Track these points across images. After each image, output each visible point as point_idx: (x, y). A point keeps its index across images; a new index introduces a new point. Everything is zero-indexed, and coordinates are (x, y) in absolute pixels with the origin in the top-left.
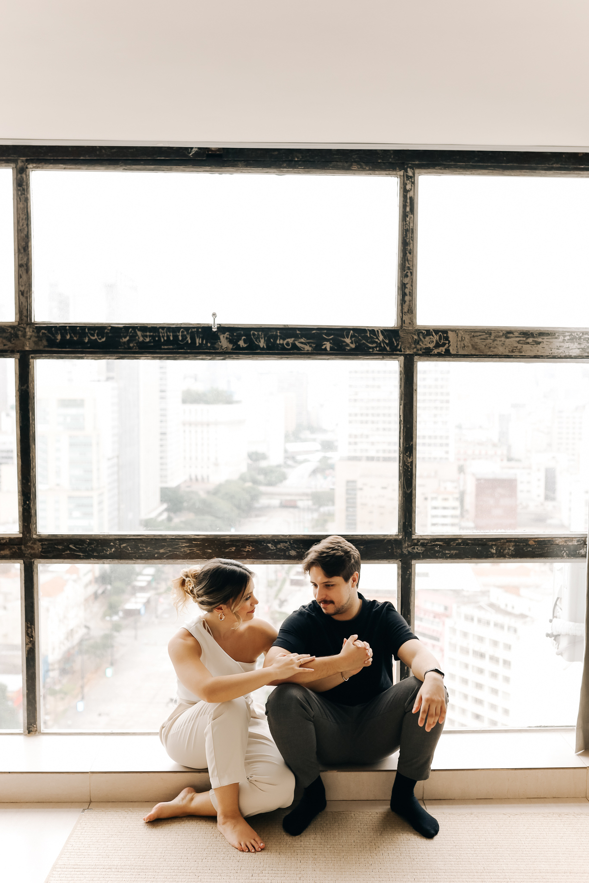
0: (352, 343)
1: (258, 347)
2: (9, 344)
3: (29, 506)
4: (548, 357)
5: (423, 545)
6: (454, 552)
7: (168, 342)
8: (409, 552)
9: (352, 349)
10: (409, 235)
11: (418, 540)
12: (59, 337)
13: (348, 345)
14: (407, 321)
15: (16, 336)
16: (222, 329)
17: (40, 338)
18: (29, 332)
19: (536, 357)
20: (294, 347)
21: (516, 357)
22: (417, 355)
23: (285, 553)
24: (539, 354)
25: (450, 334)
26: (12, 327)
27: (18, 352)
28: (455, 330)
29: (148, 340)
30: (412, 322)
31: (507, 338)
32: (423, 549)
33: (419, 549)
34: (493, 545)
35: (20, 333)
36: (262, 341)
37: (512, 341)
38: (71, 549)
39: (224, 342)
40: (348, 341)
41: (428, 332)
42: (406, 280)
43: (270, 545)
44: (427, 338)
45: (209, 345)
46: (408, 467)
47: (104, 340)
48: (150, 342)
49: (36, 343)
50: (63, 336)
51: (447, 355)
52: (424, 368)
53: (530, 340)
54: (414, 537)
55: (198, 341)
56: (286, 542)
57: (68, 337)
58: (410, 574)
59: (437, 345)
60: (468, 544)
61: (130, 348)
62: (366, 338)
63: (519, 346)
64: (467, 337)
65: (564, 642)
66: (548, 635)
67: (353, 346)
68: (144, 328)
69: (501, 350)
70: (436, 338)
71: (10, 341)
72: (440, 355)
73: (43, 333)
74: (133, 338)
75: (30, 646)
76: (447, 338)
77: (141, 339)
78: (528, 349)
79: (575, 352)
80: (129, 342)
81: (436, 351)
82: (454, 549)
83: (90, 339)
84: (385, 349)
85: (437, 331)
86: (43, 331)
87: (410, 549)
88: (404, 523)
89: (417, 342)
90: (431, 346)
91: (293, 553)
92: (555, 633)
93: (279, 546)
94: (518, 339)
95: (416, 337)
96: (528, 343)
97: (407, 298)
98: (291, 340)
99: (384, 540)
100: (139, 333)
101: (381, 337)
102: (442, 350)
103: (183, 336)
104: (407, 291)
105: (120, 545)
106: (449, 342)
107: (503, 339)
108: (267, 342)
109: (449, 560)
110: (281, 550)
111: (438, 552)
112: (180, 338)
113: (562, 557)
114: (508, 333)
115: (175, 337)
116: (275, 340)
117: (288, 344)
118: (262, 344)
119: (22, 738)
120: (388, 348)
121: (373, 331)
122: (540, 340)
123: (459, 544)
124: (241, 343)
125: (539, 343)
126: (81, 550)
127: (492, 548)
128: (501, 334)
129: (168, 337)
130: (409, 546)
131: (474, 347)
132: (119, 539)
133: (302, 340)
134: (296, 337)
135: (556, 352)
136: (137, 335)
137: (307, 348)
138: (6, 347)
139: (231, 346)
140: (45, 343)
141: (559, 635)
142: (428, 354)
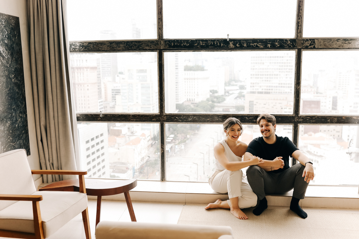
0: (278, 44)
1: (244, 46)
2: (156, 47)
3: (162, 103)
4: (354, 48)
5: (302, 118)
6: (314, 121)
7: (211, 45)
8: (297, 121)
9: (278, 47)
10: (301, 3)
11: (301, 117)
12: (173, 44)
13: (277, 45)
14: (299, 36)
15: (158, 44)
16: (231, 40)
17: (166, 45)
18: (162, 42)
19: (349, 48)
20: (257, 46)
21: (341, 49)
22: (303, 48)
23: (252, 121)
24: (350, 47)
25: (316, 41)
26: (156, 41)
27: (158, 50)
28: (318, 39)
29: (204, 44)
30: (301, 36)
31: (338, 41)
32: (303, 120)
33: (301, 120)
34: (329, 119)
35: (159, 43)
36: (245, 44)
37: (340, 43)
38: (176, 119)
39: (231, 45)
40: (277, 44)
41: (307, 40)
42: (299, 21)
43: (246, 118)
44: (307, 42)
45: (226, 46)
46: (298, 90)
47: (188, 45)
48: (205, 45)
49: (165, 46)
50: (174, 44)
51: (314, 48)
52: (306, 54)
53: (347, 42)
54: (299, 115)
55: (222, 45)
56: (252, 117)
57: (176, 44)
58: (297, 129)
59: (310, 45)
60: (319, 118)
61: (198, 48)
62: (283, 42)
63: (342, 44)
64: (322, 41)
65: (353, 156)
66: (347, 153)
67: (279, 46)
68: (203, 40)
69: (335, 46)
70: (310, 42)
71: (156, 46)
72: (311, 49)
73: (167, 43)
74: (199, 44)
75: (162, 151)
76: (314, 42)
77: (202, 44)
78: (346, 46)
80: (197, 45)
81: (310, 47)
82: (314, 120)
83: (183, 44)
84: (290, 47)
85: (310, 39)
86: (167, 42)
87: (297, 120)
88: (296, 110)
89: (303, 44)
90: (308, 45)
92: (350, 152)
93: (250, 118)
94: (342, 42)
95: (302, 42)
96: (346, 43)
97: (299, 27)
98: (256, 44)
99: (288, 116)
100: (201, 42)
101: (289, 42)
102: (313, 46)
103: (217, 43)
104: (300, 25)
105: (194, 117)
106: (315, 43)
107: (336, 42)
108: (247, 44)
109: (312, 124)
110: (250, 119)
111: (308, 121)
112: (216, 44)
113: (355, 123)
114: (338, 40)
115: (214, 43)
116: (250, 44)
117: (254, 45)
118: (245, 45)
119: (160, 182)
120: (292, 46)
121: (286, 40)
122: (351, 42)
123: (316, 118)
124: (238, 45)
125: (350, 43)
126: (180, 119)
127: (328, 120)
128: (335, 40)
129: (211, 43)
130: (297, 119)
131: (325, 45)
132: (193, 115)
133: (260, 44)
134: (258, 43)
135: (356, 47)
136: (200, 43)
137: (262, 46)
138: (154, 48)
139: (234, 46)
140: (168, 46)
141: (351, 153)
142: (307, 48)
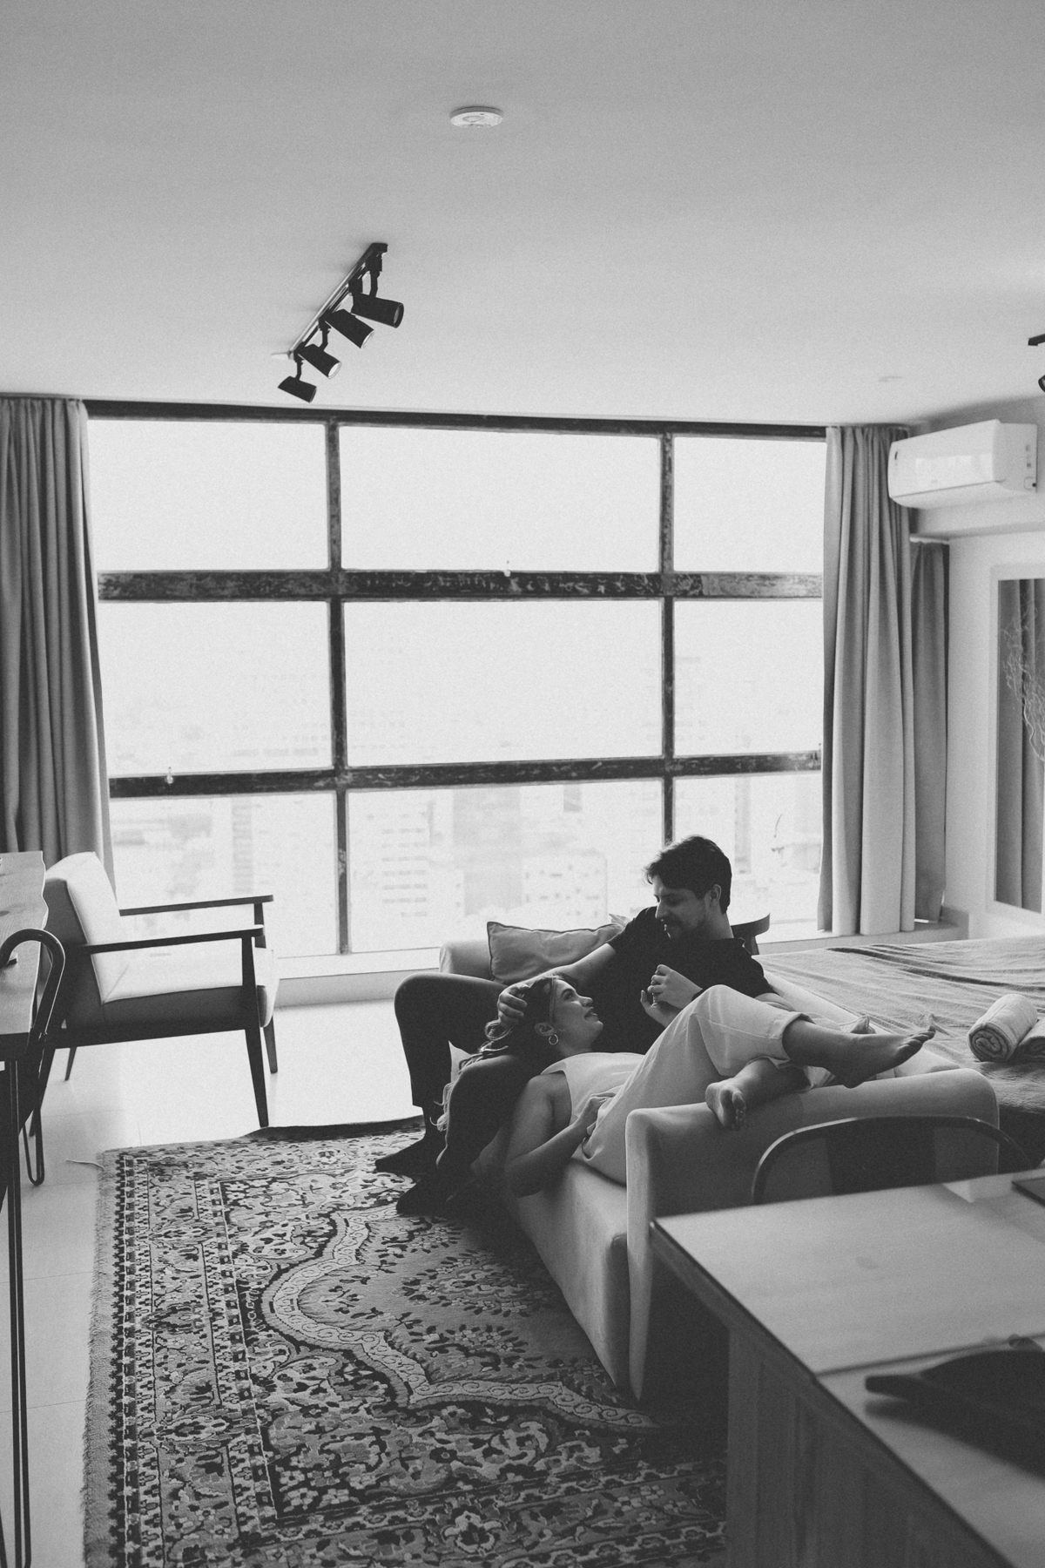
0: (622, 586)
1: (543, 590)
2: (323, 589)
3: (341, 739)
4: (780, 597)
5: (682, 763)
6: (707, 769)
7: (466, 586)
8: (670, 770)
9: (622, 592)
10: (668, 490)
11: (678, 760)
12: (369, 582)
13: (619, 588)
14: (667, 567)
15: (330, 582)
16: (514, 574)
17: (351, 584)
18: (341, 578)
19: (771, 597)
20: (574, 589)
21: (755, 597)
22: (676, 596)
23: (568, 775)
24: (774, 594)
25: (703, 578)
26: (325, 573)
27: (330, 596)
28: (707, 575)
29: (448, 584)
30: (671, 568)
31: (748, 580)
32: (683, 767)
33: (679, 768)
34: (738, 762)
35: (333, 579)
36: (547, 585)
37: (752, 584)
38: (379, 778)
39: (514, 587)
40: (619, 584)
41: (685, 576)
42: (666, 531)
43: (555, 768)
44: (684, 582)
45: (502, 589)
47: (409, 584)
48: (450, 586)
49: (348, 588)
50: (373, 582)
51: (700, 596)
52: (680, 606)
53: (767, 582)
54: (675, 757)
55: (492, 585)
56: (569, 765)
57: (377, 582)
58: (672, 790)
59: (693, 588)
60: (718, 762)
61: (434, 592)
62: (633, 582)
63: (758, 588)
64: (716, 581)
67: (623, 589)
68: (445, 574)
69: (743, 591)
70: (691, 581)
71: (324, 586)
72: (694, 597)
73: (355, 579)
74: (436, 582)
75: (342, 871)
76: (700, 582)
77: (442, 584)
78: (765, 591)
79: (803, 593)
80: (431, 586)
81: (691, 593)
82: (708, 766)
83: (397, 584)
84: (650, 591)
85: (692, 575)
86: (354, 577)
87: (671, 767)
88: (666, 745)
89: (676, 585)
90: (687, 588)
91: (574, 774)
92: (780, 847)
93: (562, 769)
94: (757, 582)
95: (674, 581)
96: (765, 585)
97: (667, 546)
98: (571, 584)
99: (651, 760)
100: (441, 579)
101: (646, 581)
102: (697, 591)
103: (480, 581)
104: (667, 540)
105: (424, 772)
106: (702, 585)
107: (745, 582)
108: (551, 585)
109: (703, 776)
110: (563, 772)
111: (695, 769)
112: (476, 583)
113: (794, 770)
114: (749, 577)
115: (473, 581)
116: (558, 584)
117: (569, 587)
118: (547, 587)
119: (336, 956)
120: (652, 591)
121: (639, 576)
122: (774, 582)
123: (711, 762)
124: (529, 587)
125: (773, 585)
126: (389, 779)
127: (737, 765)
128: (743, 577)
129: (466, 581)
130: (670, 765)
131: (722, 589)
132: (422, 768)
133: (581, 584)
134: (576, 581)
135: (786, 593)
136: (439, 580)
137: (585, 591)
138: (320, 592)
139: (520, 590)
140: (356, 588)
141: (783, 848)
142: (684, 595)
